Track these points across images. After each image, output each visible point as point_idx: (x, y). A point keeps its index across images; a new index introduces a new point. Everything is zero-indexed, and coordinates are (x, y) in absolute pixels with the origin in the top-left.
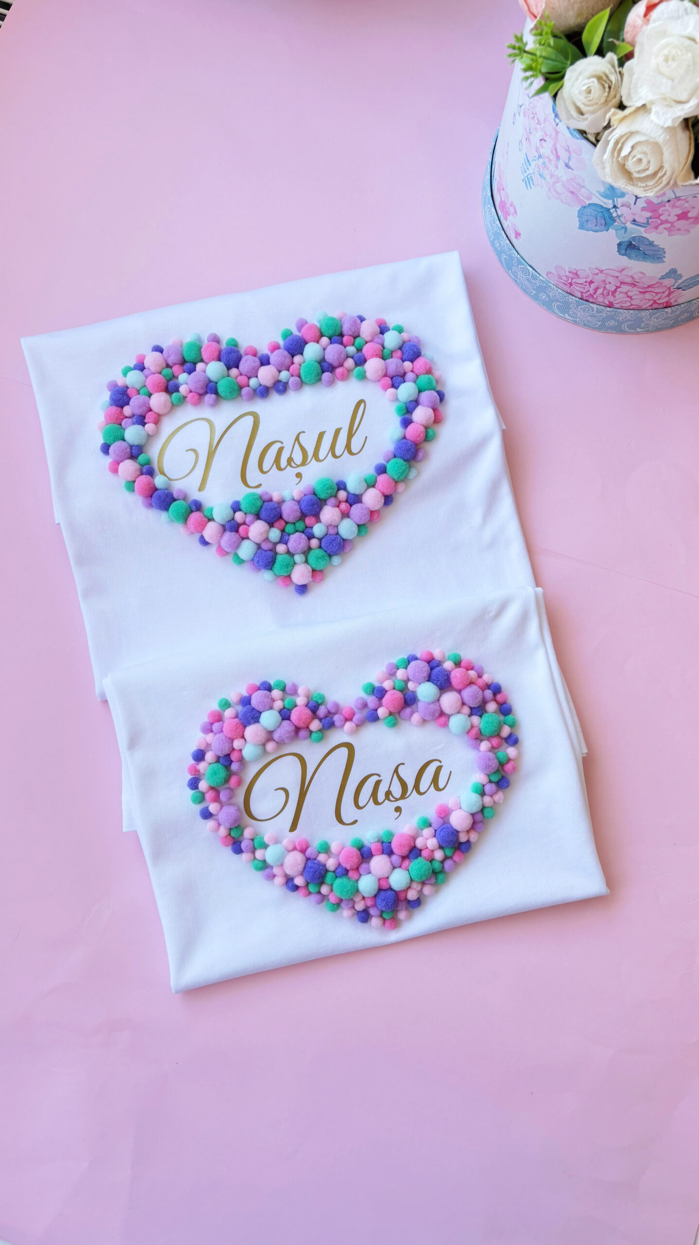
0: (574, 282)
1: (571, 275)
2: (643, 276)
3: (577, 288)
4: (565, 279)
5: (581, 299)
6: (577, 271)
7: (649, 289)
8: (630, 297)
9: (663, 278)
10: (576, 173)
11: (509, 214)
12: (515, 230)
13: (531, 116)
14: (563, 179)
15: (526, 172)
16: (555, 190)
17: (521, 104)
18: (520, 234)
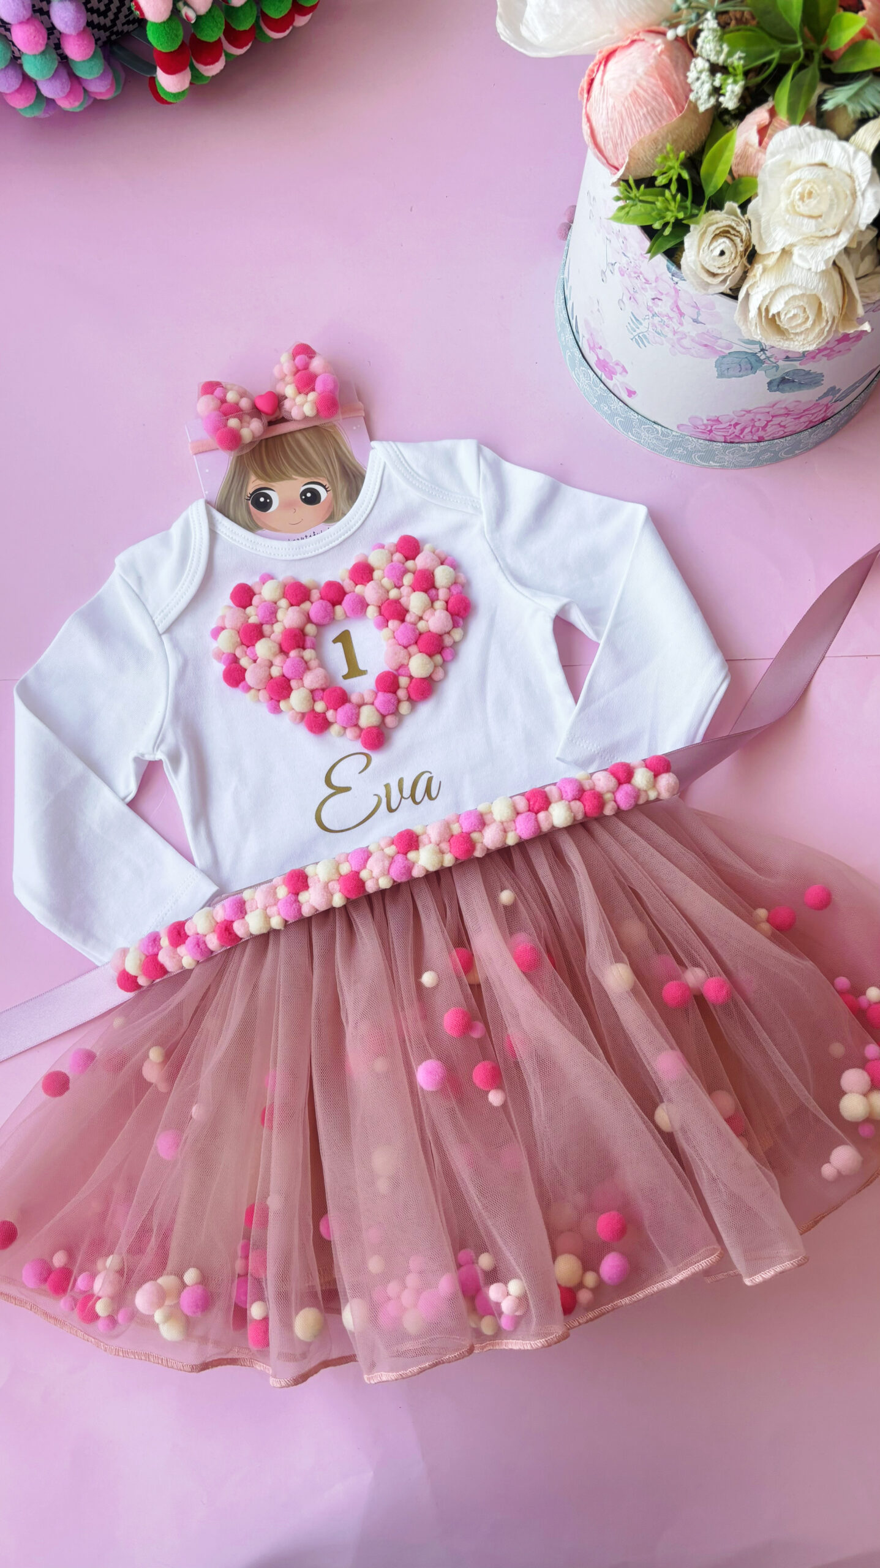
0: (715, 428)
1: (711, 422)
2: (797, 404)
3: (718, 433)
5: (724, 442)
6: (720, 418)
7: (806, 413)
8: (784, 427)
9: (820, 398)
10: (708, 326)
11: (615, 373)
12: (627, 389)
13: (633, 275)
14: (691, 334)
15: (635, 331)
16: (682, 346)
17: (613, 262)
18: (634, 393)
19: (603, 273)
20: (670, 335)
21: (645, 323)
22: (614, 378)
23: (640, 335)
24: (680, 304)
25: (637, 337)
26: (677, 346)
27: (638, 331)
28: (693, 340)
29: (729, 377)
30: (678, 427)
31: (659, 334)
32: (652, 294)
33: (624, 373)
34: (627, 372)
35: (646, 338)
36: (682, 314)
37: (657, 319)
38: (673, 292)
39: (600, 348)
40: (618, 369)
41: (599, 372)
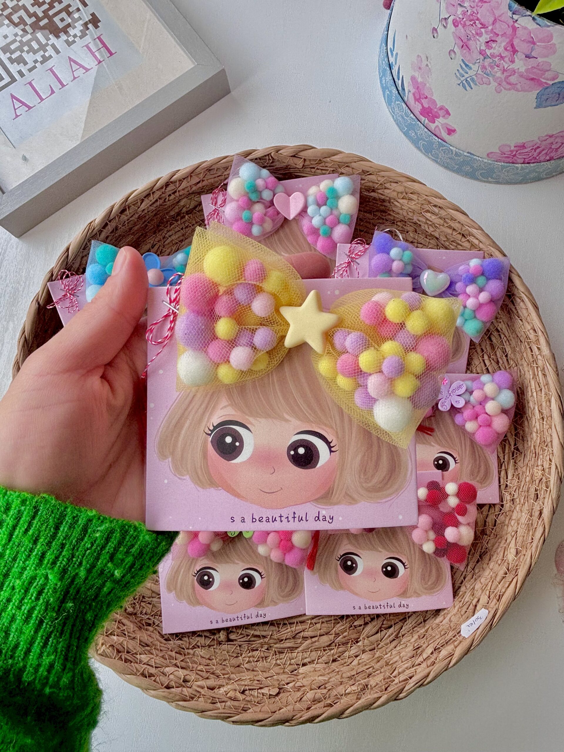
0: (519, 153)
1: (517, 148)
3: (520, 157)
6: (524, 144)
10: (540, 60)
11: (438, 117)
12: (447, 128)
13: (468, 23)
14: (520, 70)
15: (464, 76)
16: (509, 84)
17: (447, 17)
18: (454, 131)
19: (435, 30)
20: (499, 74)
21: (475, 67)
22: (436, 121)
23: (468, 79)
24: (516, 42)
25: (464, 82)
26: (504, 83)
27: (466, 76)
28: (521, 76)
29: (545, 107)
30: (488, 155)
31: (488, 75)
32: (485, 37)
33: (447, 116)
34: (449, 114)
35: (473, 80)
36: (515, 51)
37: (488, 61)
38: (510, 31)
39: (426, 98)
40: (441, 113)
41: (423, 119)
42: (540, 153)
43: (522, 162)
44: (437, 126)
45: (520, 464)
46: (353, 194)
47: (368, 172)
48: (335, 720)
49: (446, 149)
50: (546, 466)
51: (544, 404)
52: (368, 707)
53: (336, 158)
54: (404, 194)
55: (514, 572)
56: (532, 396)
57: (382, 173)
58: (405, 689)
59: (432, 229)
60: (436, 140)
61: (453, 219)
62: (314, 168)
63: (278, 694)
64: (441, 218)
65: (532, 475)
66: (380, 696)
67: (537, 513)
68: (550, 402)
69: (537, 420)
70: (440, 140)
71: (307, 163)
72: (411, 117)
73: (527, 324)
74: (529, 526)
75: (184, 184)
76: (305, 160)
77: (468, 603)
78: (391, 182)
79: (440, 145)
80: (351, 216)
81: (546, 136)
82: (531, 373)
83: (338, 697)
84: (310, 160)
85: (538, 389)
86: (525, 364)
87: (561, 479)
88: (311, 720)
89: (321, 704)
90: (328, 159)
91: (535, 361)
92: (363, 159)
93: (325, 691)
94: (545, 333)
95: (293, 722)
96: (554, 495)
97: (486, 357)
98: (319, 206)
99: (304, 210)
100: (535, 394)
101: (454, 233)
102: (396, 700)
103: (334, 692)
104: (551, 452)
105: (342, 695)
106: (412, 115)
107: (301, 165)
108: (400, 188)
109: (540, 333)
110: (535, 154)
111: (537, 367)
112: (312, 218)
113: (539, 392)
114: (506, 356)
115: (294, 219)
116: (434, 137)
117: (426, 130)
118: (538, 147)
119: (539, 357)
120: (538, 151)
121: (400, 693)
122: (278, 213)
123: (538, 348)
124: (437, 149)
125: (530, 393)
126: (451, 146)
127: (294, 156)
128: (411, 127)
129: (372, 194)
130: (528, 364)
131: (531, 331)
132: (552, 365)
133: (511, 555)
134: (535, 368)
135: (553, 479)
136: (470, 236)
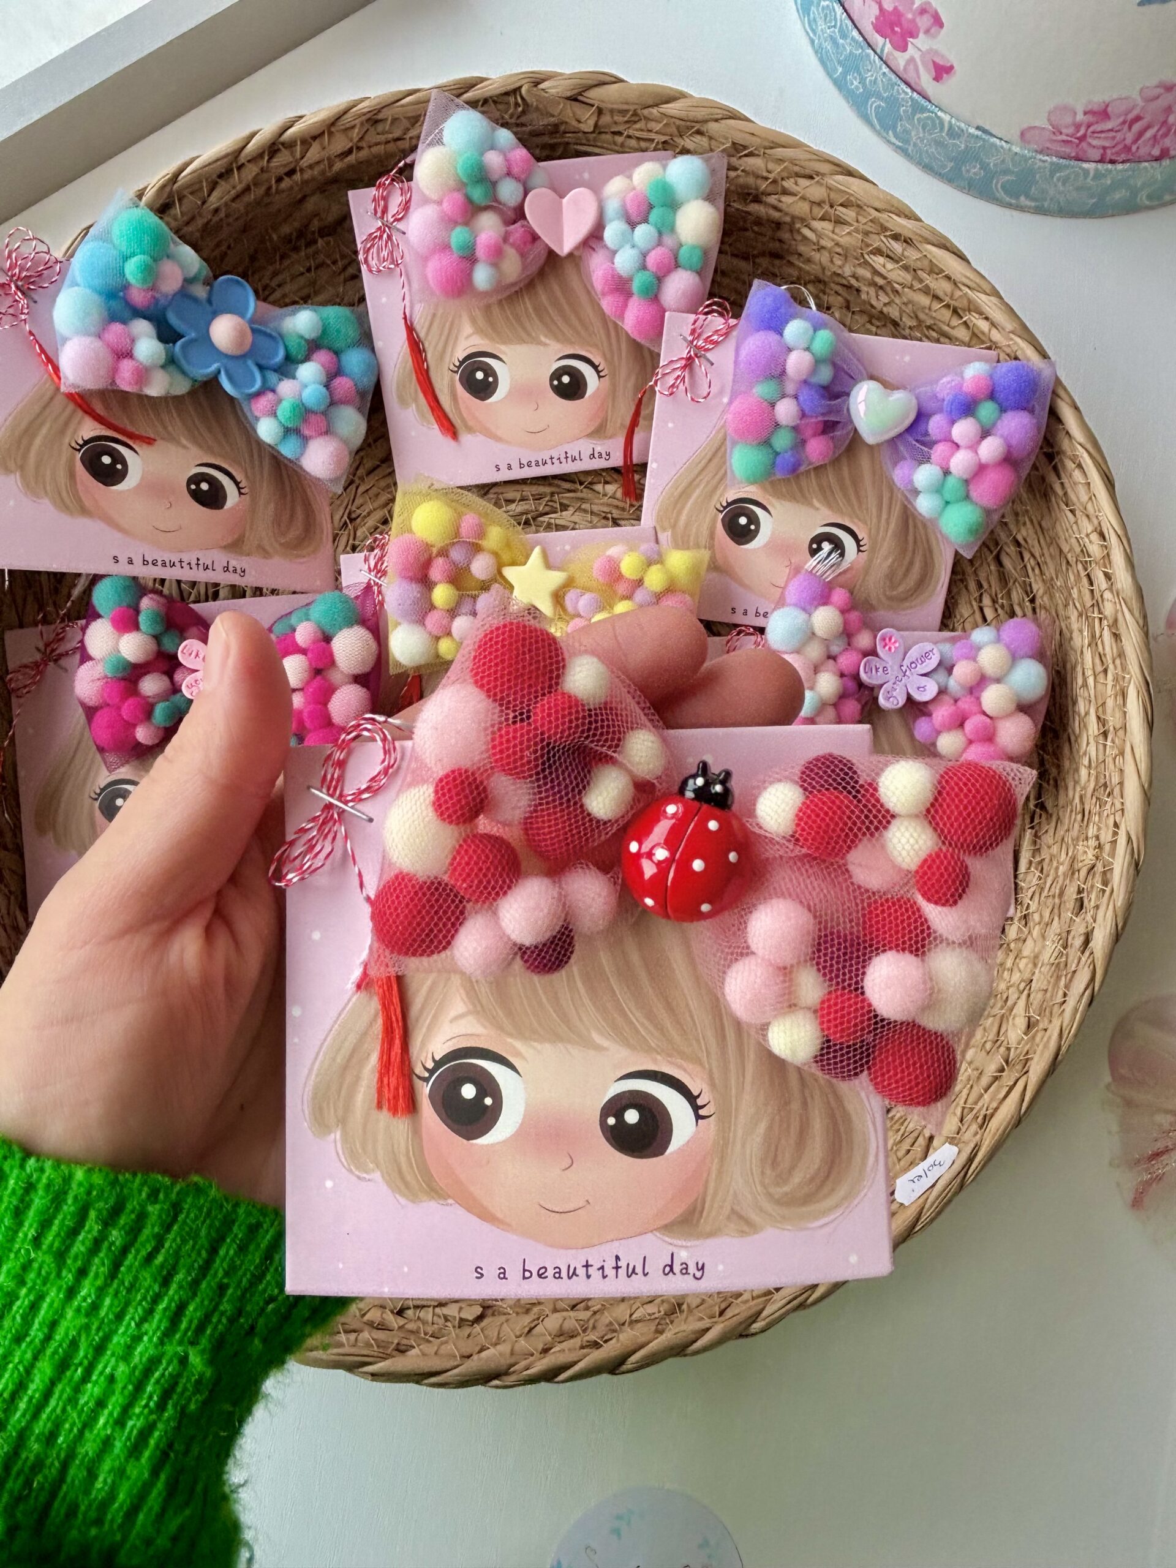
0: (1093, 132)
1: (1090, 118)
3: (1095, 142)
4: (1071, 130)
5: (1101, 161)
6: (1107, 106)
11: (913, 34)
12: (934, 63)
18: (949, 69)
22: (910, 46)
30: (1022, 134)
33: (935, 30)
34: (941, 25)
40: (924, 22)
41: (879, 40)
42: (1141, 134)
43: (1098, 158)
44: (912, 60)
45: (1048, 839)
46: (710, 198)
47: (745, 147)
48: (605, 1377)
49: (928, 118)
50: (1106, 836)
51: (1110, 703)
52: (679, 1350)
53: (672, 109)
54: (827, 207)
55: (1019, 1067)
56: (1085, 685)
57: (779, 152)
58: (765, 1313)
59: (884, 299)
60: (907, 94)
61: (934, 270)
62: (620, 133)
63: (480, 1318)
64: (906, 268)
65: (1073, 859)
66: (708, 1326)
67: (1078, 942)
68: (1124, 695)
69: (1091, 740)
70: (915, 95)
71: (606, 119)
72: (853, 39)
73: (1085, 519)
74: (1059, 968)
75: (314, 153)
76: (600, 112)
77: (915, 1134)
78: (797, 175)
79: (917, 108)
80: (705, 253)
81: (1157, 87)
82: (1085, 633)
83: (613, 1329)
84: (612, 111)
85: (1099, 668)
86: (1074, 615)
87: (1137, 865)
88: (550, 1376)
89: (576, 1342)
90: (654, 111)
91: (1097, 605)
92: (734, 115)
93: (584, 1315)
94: (1125, 537)
95: (509, 1380)
96: (1120, 898)
97: (987, 601)
98: (633, 225)
99: (595, 236)
100: (1091, 681)
101: (936, 306)
102: (741, 1336)
103: (606, 1318)
104: (1118, 806)
105: (623, 1324)
106: (855, 33)
107: (592, 122)
108: (816, 192)
109: (1113, 540)
110: (1130, 137)
111: (1101, 619)
112: (614, 253)
113: (1102, 675)
114: (1032, 601)
115: (571, 255)
116: (904, 86)
117: (885, 69)
118: (1138, 118)
119: (1107, 595)
120: (1137, 127)
121: (754, 1322)
122: (535, 238)
123: (1108, 576)
124: (910, 119)
125: (1080, 681)
126: (940, 109)
127: (574, 99)
128: (852, 65)
129: (754, 208)
130: (1080, 615)
131: (1094, 537)
132: (1137, 614)
133: (1015, 1032)
134: (1097, 621)
135: (1120, 865)
136: (970, 311)
